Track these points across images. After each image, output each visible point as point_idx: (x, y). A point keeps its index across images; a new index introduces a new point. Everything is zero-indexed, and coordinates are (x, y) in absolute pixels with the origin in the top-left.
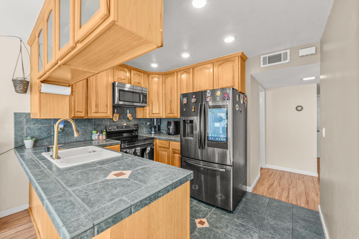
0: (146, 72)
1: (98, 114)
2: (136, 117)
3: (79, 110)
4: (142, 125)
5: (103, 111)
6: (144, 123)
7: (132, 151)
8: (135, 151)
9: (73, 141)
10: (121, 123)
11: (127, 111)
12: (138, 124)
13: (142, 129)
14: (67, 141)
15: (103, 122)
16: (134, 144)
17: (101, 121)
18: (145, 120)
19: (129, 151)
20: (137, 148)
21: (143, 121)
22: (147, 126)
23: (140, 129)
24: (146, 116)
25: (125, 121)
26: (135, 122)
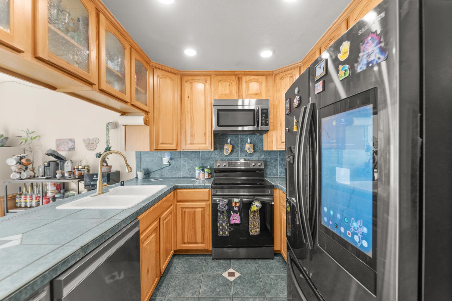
0: (272, 73)
1: (194, 145)
2: (263, 149)
3: (164, 142)
4: (274, 161)
5: (200, 142)
6: (279, 158)
7: (223, 202)
8: (228, 202)
9: (180, 176)
10: (237, 157)
11: (247, 139)
12: (267, 160)
13: (275, 168)
14: (174, 176)
15: (213, 155)
16: (239, 191)
17: (210, 155)
18: (281, 154)
19: (219, 201)
20: (235, 199)
21: (276, 154)
22: (284, 163)
23: (270, 168)
24: (272, 147)
25: (244, 155)
26: (261, 156)
